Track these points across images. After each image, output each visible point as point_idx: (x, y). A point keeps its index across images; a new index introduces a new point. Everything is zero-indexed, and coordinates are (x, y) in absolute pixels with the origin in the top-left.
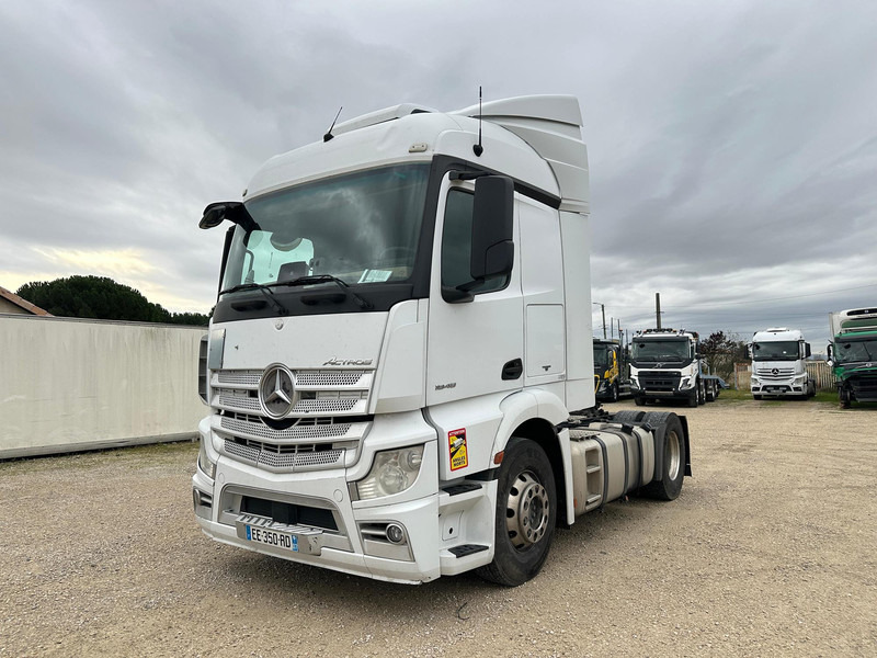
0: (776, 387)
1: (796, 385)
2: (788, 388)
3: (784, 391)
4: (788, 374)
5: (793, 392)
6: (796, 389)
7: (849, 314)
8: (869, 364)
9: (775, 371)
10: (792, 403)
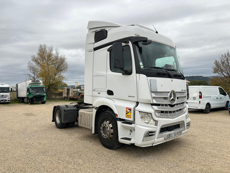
0: (2, 100)
1: (8, 99)
2: (6, 100)
3: (5, 101)
4: (6, 96)
5: (7, 101)
6: (8, 100)
7: (32, 81)
8: (38, 94)
9: (3, 96)
10: (7, 104)
